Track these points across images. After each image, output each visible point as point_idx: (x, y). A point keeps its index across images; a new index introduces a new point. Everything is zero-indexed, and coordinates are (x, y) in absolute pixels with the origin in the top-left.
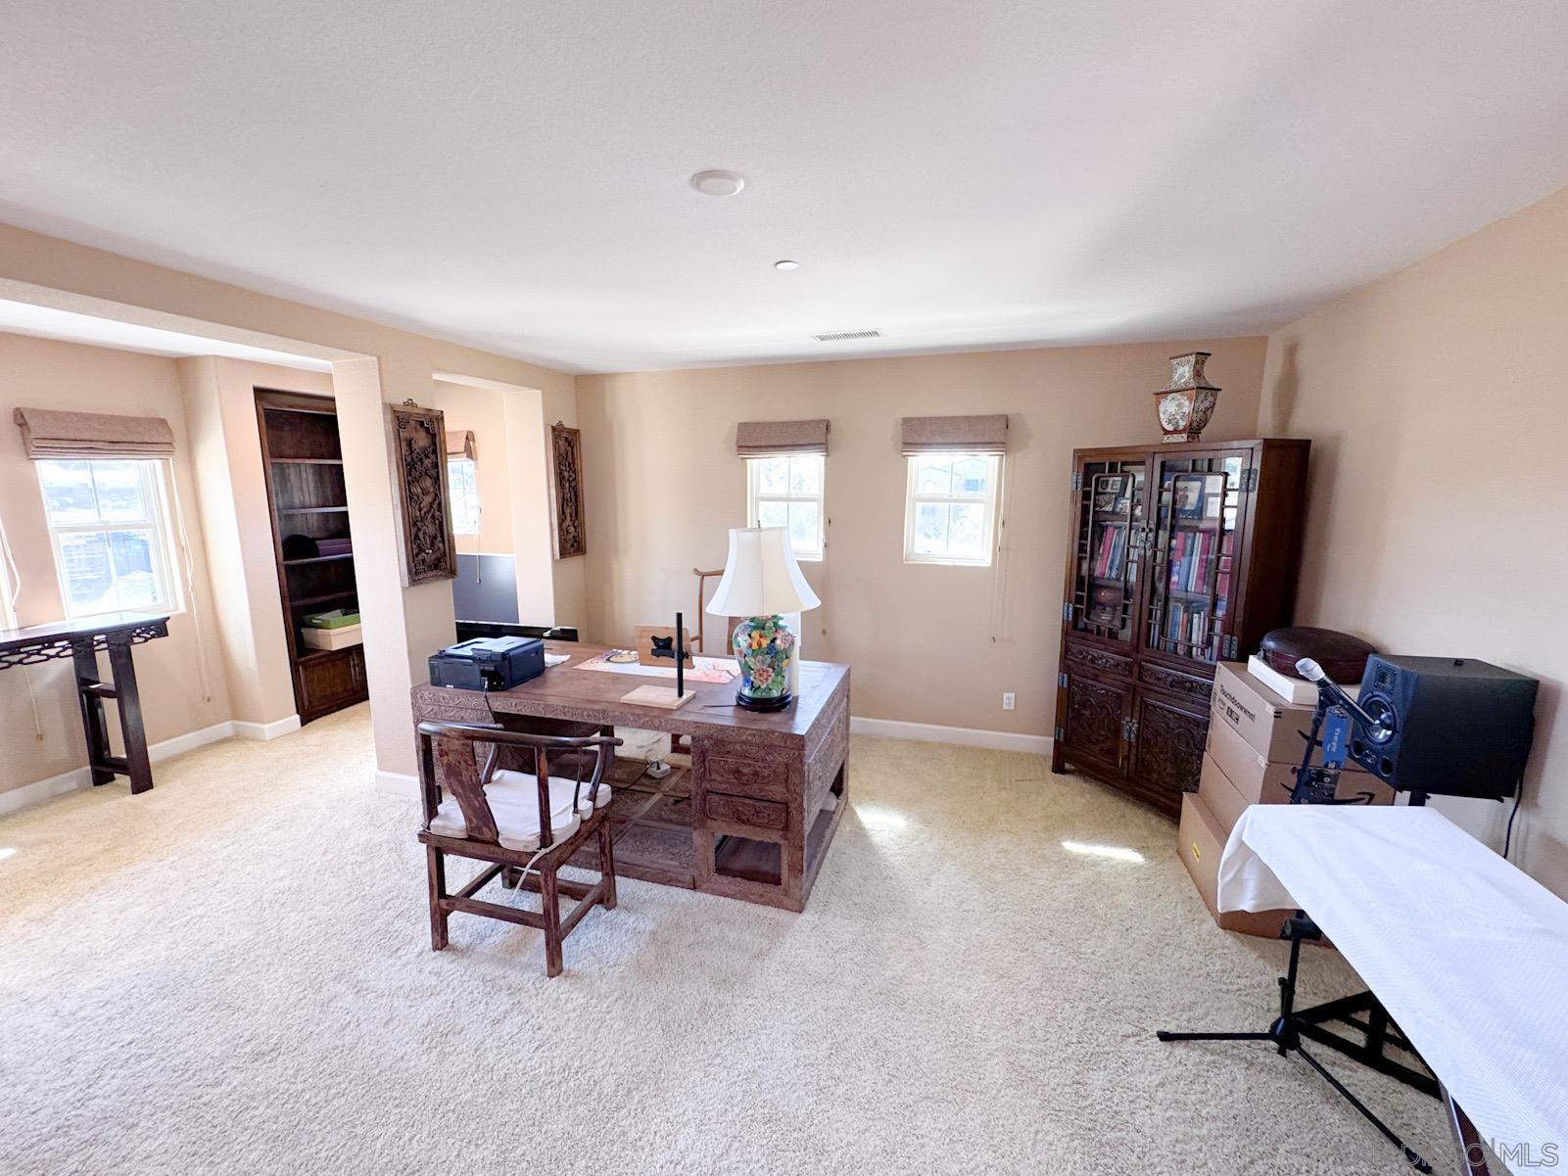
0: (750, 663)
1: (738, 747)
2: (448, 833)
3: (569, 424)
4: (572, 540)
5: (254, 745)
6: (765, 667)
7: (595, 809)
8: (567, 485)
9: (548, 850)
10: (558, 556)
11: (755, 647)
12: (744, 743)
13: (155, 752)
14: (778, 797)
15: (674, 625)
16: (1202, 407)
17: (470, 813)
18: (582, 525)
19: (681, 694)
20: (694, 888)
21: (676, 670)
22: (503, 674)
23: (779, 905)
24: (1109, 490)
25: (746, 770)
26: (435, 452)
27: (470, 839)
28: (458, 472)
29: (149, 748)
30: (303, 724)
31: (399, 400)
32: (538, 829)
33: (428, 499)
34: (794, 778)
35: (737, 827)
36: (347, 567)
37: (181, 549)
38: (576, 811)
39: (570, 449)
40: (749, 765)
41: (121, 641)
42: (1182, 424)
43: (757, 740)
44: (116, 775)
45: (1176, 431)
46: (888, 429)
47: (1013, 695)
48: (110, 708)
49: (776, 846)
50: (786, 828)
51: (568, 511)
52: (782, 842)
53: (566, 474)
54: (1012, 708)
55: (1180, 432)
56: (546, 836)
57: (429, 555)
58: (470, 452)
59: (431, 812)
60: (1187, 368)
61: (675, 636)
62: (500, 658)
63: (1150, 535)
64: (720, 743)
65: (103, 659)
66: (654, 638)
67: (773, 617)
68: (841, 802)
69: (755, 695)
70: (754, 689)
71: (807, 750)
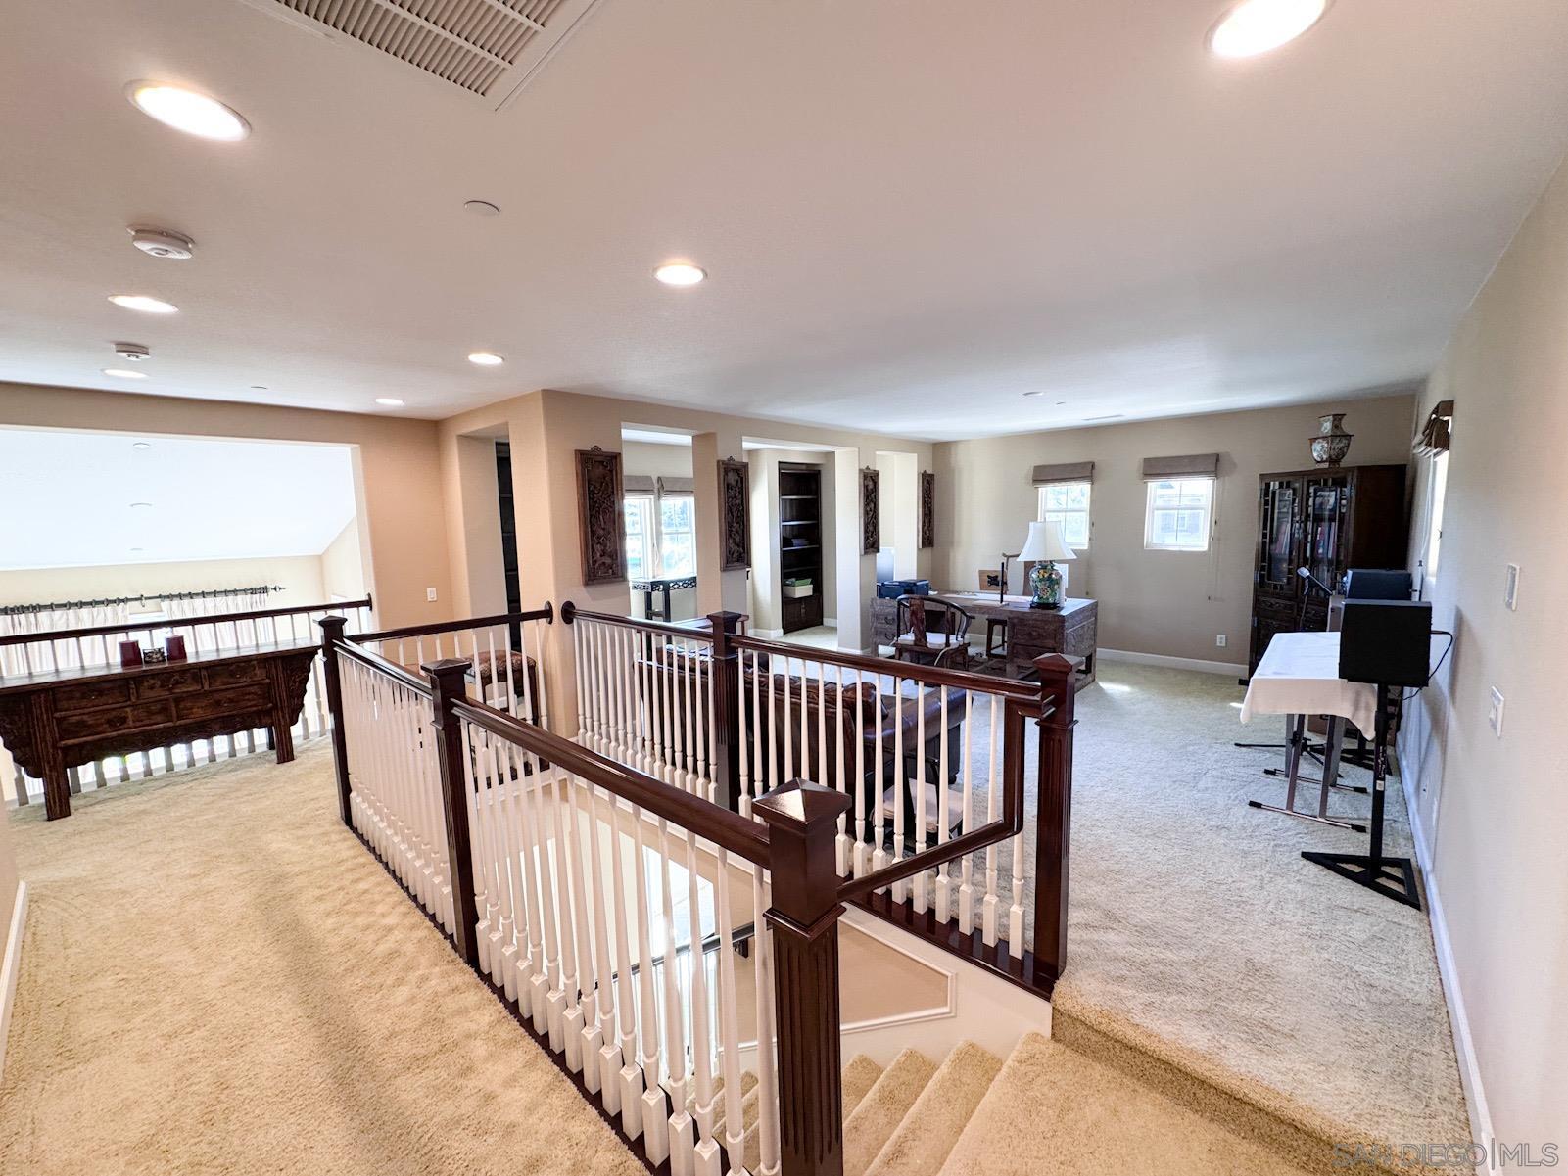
0: (1038, 585)
3: (929, 472)
4: (928, 540)
6: (1046, 590)
8: (926, 507)
9: (949, 649)
10: (920, 546)
11: (1041, 577)
12: (1036, 620)
14: (1050, 646)
15: (1000, 569)
16: (1338, 446)
17: (917, 632)
18: (932, 530)
19: (1003, 603)
21: (999, 593)
24: (1286, 498)
25: (1034, 633)
26: (875, 490)
30: (784, 633)
31: (864, 467)
32: (945, 641)
33: (871, 513)
34: (1059, 635)
38: (957, 640)
39: (930, 485)
40: (1037, 631)
42: (1325, 457)
43: (1040, 618)
45: (1322, 462)
46: (1135, 465)
47: (1224, 636)
51: (926, 521)
53: (925, 500)
54: (1224, 645)
55: (1325, 462)
56: (948, 644)
57: (871, 541)
60: (1328, 424)
61: (1000, 575)
63: (1302, 525)
64: (1022, 619)
66: (989, 576)
67: (1051, 562)
68: (1090, 677)
69: (1042, 601)
70: (1040, 598)
71: (1066, 624)
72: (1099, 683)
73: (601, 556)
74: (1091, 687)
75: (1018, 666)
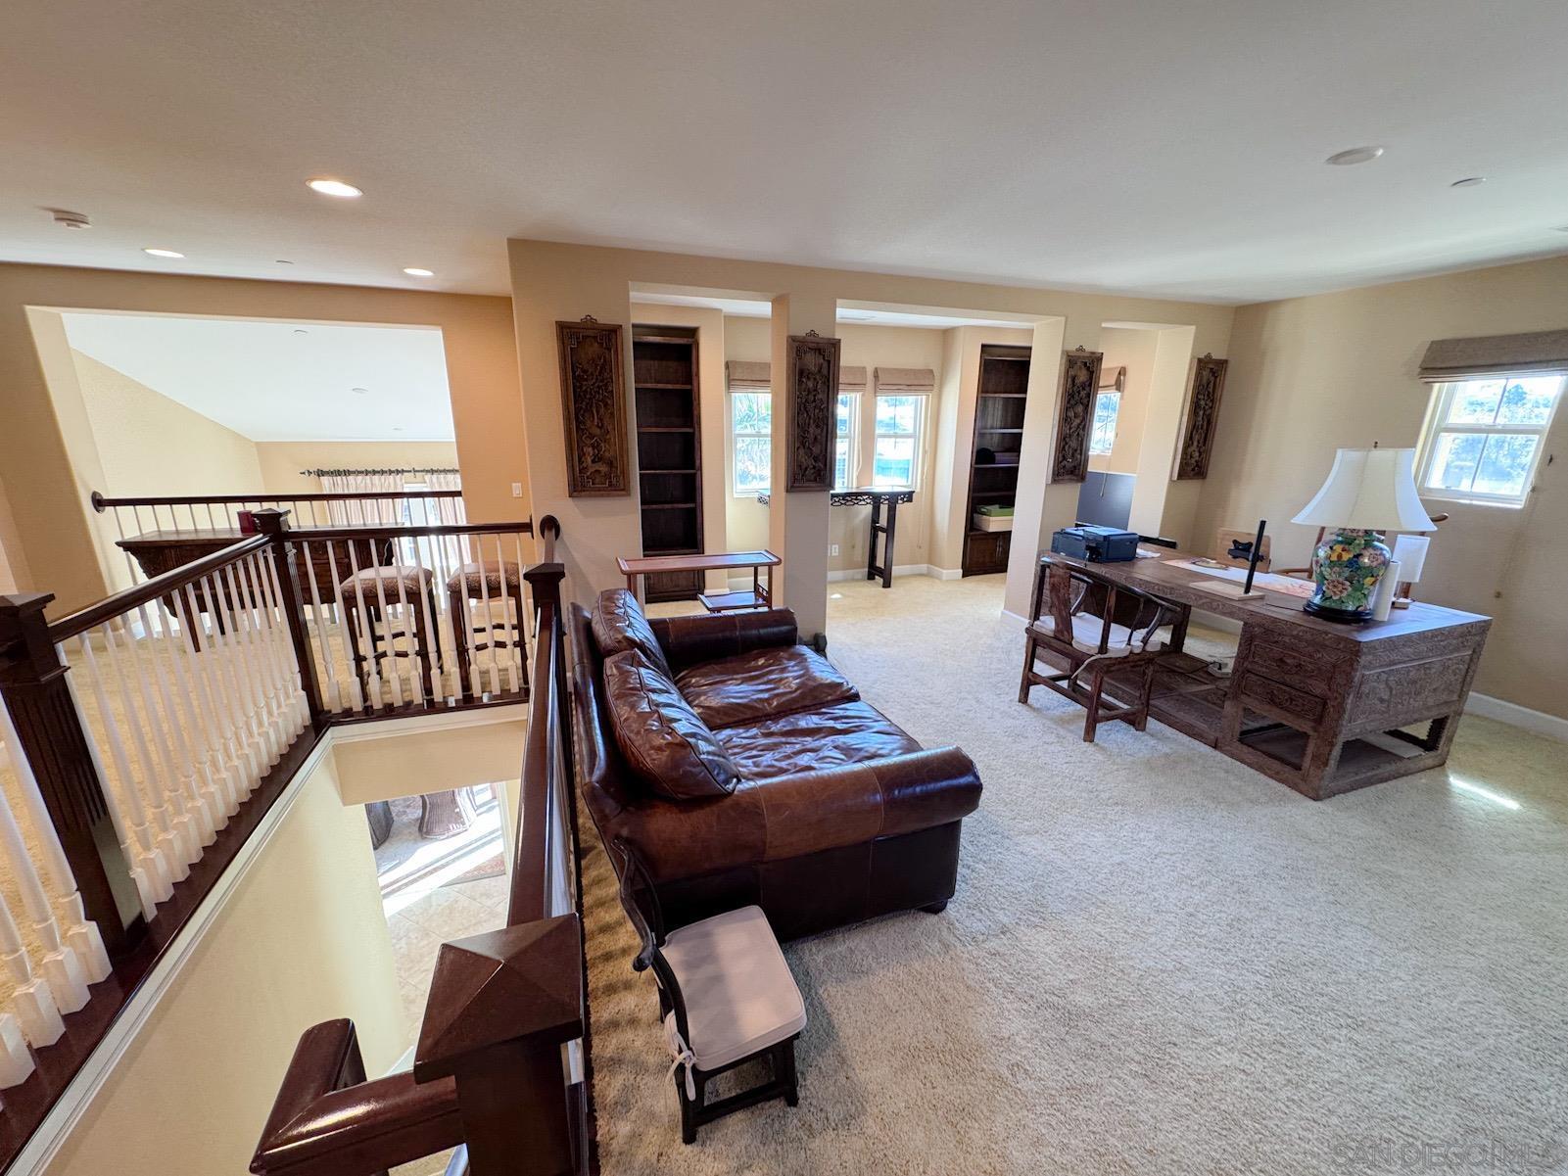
0: (1325, 573)
1: (1287, 639)
2: (1044, 631)
3: (1218, 356)
4: (1195, 464)
5: (937, 581)
6: (1341, 580)
7: (1144, 650)
8: (1201, 413)
9: (1102, 656)
10: (1175, 477)
11: (1334, 558)
12: (1295, 637)
13: (896, 570)
14: (1318, 692)
15: (1255, 531)
17: (1059, 620)
18: (1208, 452)
19: (1247, 591)
20: (1215, 747)
21: (1246, 572)
22: (1100, 550)
23: (1294, 786)
25: (1290, 661)
26: (1090, 385)
27: (1055, 638)
28: (1106, 400)
29: (893, 567)
30: (963, 576)
31: (1073, 347)
32: (1099, 643)
33: (1078, 421)
34: (1340, 679)
35: (1267, 707)
36: (1012, 474)
38: (1129, 644)
39: (1212, 379)
40: (1294, 658)
41: (894, 499)
43: (1308, 636)
44: (877, 577)
48: (882, 536)
49: (1305, 736)
50: (1319, 721)
51: (1196, 437)
52: (1311, 733)
53: (1202, 403)
56: (1103, 647)
57: (1069, 463)
58: (1119, 386)
59: (1036, 616)
61: (1254, 542)
62: (1102, 539)
64: (1268, 631)
65: (884, 509)
66: (1235, 542)
67: (1367, 532)
68: (1429, 758)
69: (1327, 604)
70: (1325, 598)
71: (1363, 660)
72: (1447, 776)
73: (593, 462)
74: (1422, 780)
75: (1245, 709)
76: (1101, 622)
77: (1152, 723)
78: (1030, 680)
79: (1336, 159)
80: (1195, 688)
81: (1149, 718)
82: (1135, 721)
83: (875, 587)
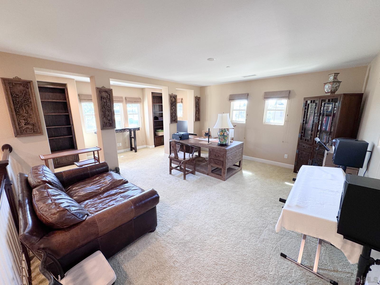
0: (220, 137)
1: (216, 151)
2: (172, 157)
3: (198, 96)
4: (198, 118)
5: (149, 149)
6: (222, 138)
7: (192, 158)
8: (197, 108)
9: (185, 160)
10: (195, 121)
11: (221, 134)
12: (217, 150)
13: (138, 148)
14: (222, 160)
15: (208, 130)
16: (335, 86)
17: (175, 154)
18: (200, 115)
19: (209, 142)
20: (208, 175)
21: (208, 139)
22: (182, 137)
23: (221, 179)
24: (313, 107)
25: (217, 155)
26: (175, 102)
27: (175, 158)
28: (179, 105)
29: (137, 147)
30: (155, 147)
31: (171, 93)
32: (183, 158)
33: (174, 110)
34: (225, 157)
35: (215, 165)
36: (162, 122)
37: (141, 118)
38: (189, 157)
39: (198, 101)
40: (217, 154)
41: (135, 130)
42: (329, 91)
44: (133, 150)
45: (328, 93)
47: (287, 155)
48: (133, 139)
49: (221, 169)
50: (223, 166)
51: (197, 113)
52: (222, 168)
53: (197, 106)
54: (287, 158)
55: (329, 92)
56: (184, 159)
57: (174, 119)
58: (182, 102)
59: (170, 154)
60: (332, 77)
61: (208, 133)
62: (182, 135)
63: (318, 117)
64: (213, 150)
65: (132, 132)
66: (205, 133)
67: (225, 129)
68: (239, 168)
69: (221, 143)
70: (221, 142)
71: (227, 153)
72: (242, 171)
74: (239, 173)
75: (212, 166)
76: (183, 153)
77: (196, 173)
78: (171, 169)
79: (209, 59)
80: (203, 164)
81: (196, 172)
82: (193, 173)
83: (133, 152)
